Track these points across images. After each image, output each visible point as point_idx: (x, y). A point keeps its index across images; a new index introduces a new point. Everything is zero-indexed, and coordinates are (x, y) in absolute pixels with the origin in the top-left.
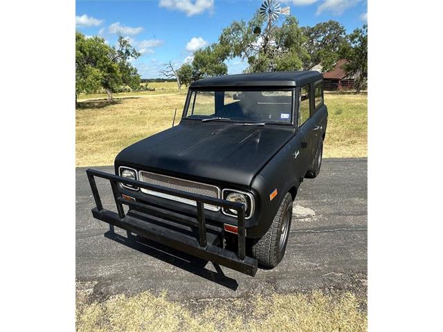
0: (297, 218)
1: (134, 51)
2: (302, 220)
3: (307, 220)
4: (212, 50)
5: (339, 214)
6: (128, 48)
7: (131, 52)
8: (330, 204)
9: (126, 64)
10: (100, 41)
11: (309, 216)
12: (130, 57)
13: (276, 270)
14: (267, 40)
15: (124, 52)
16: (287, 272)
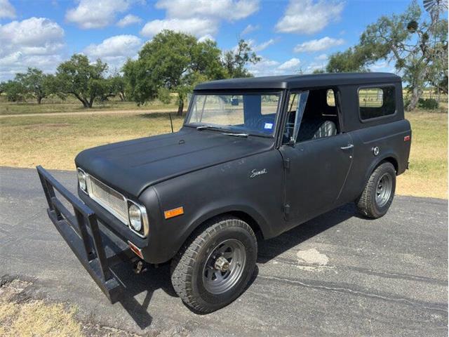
0: (297, 264)
1: (254, 55)
2: (301, 268)
3: (307, 268)
4: (353, 51)
5: (361, 270)
6: (248, 52)
7: (250, 56)
8: (360, 256)
9: (242, 71)
10: (212, 44)
11: (315, 265)
12: (248, 62)
13: (208, 317)
14: (425, 37)
15: (242, 56)
16: (219, 323)
